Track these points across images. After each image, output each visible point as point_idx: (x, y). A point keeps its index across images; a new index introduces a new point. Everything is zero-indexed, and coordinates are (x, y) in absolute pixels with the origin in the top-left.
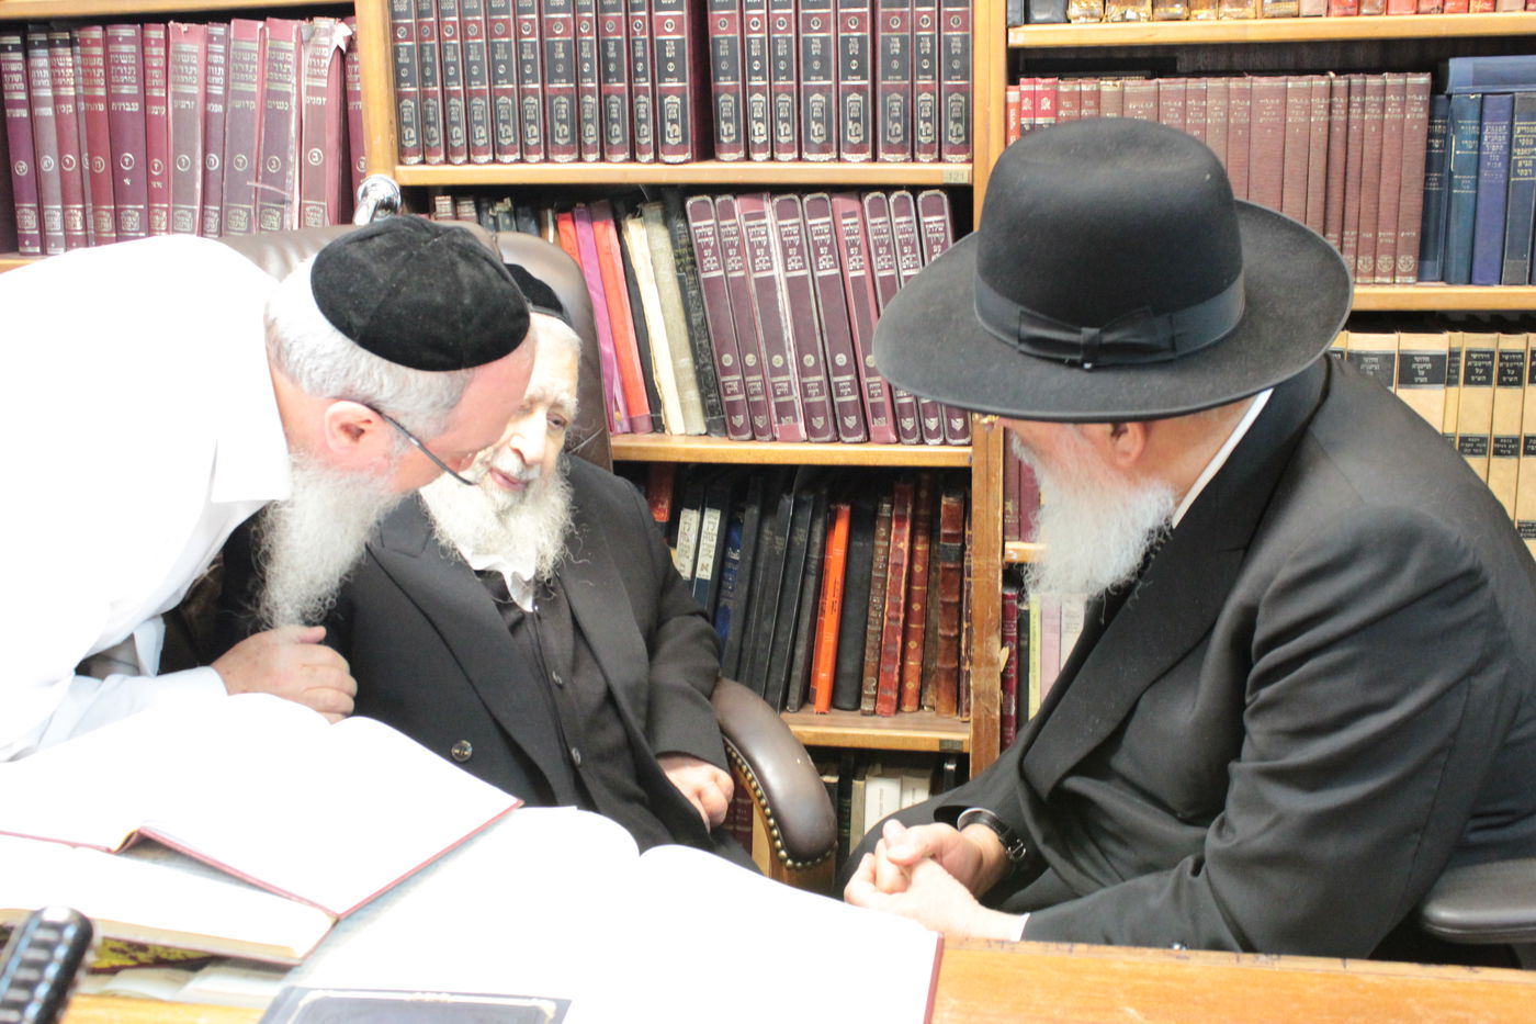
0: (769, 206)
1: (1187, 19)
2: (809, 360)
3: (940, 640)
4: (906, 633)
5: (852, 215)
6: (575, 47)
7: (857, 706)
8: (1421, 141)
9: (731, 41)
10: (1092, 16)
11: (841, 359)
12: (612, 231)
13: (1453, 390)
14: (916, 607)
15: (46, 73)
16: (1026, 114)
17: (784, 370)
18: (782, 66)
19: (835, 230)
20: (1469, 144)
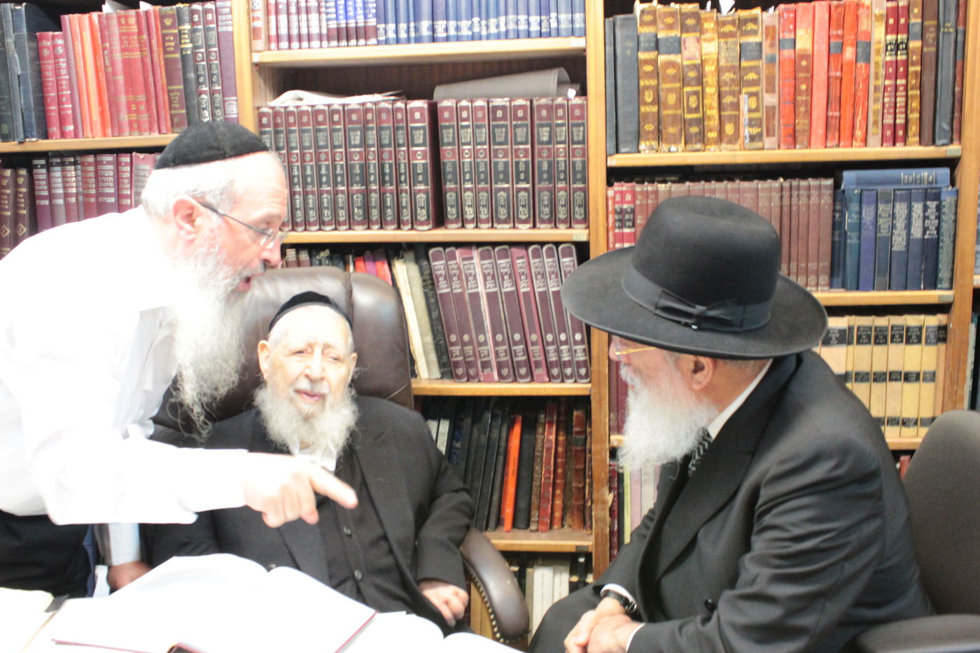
0: (475, 253)
1: (704, 151)
2: (499, 337)
3: (573, 489)
4: (554, 486)
5: (522, 257)
6: (365, 167)
7: (528, 526)
8: (830, 214)
9: (454, 164)
10: (652, 149)
11: (517, 337)
12: (386, 267)
13: (851, 348)
14: (560, 471)
15: (60, 180)
16: (618, 202)
17: (485, 343)
18: (482, 176)
19: (512, 265)
20: (855, 216)
